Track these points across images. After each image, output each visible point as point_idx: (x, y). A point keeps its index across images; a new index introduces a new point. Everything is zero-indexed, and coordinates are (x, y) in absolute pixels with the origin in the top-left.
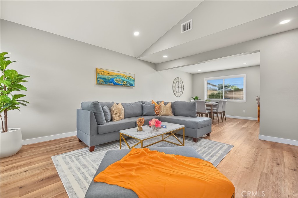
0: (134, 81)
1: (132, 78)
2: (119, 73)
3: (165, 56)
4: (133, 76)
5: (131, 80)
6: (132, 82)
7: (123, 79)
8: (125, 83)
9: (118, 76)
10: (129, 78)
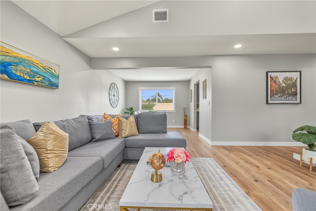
0: (57, 77)
1: (53, 71)
2: (24, 55)
3: (116, 49)
4: (55, 68)
5: (53, 75)
6: (53, 80)
7: (35, 70)
8: (39, 79)
9: (22, 61)
10: (48, 70)
